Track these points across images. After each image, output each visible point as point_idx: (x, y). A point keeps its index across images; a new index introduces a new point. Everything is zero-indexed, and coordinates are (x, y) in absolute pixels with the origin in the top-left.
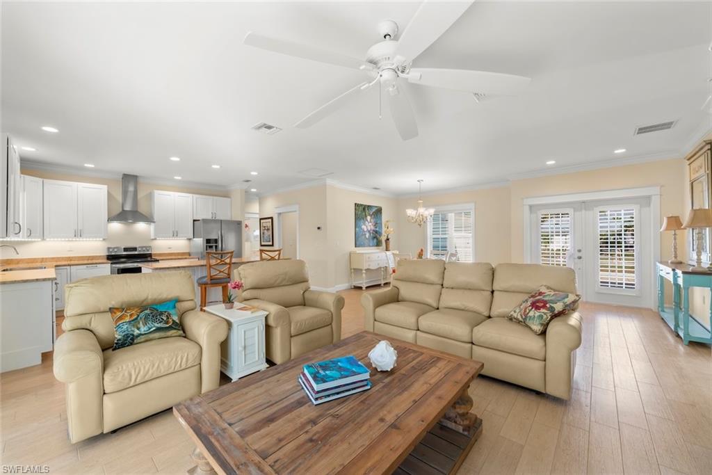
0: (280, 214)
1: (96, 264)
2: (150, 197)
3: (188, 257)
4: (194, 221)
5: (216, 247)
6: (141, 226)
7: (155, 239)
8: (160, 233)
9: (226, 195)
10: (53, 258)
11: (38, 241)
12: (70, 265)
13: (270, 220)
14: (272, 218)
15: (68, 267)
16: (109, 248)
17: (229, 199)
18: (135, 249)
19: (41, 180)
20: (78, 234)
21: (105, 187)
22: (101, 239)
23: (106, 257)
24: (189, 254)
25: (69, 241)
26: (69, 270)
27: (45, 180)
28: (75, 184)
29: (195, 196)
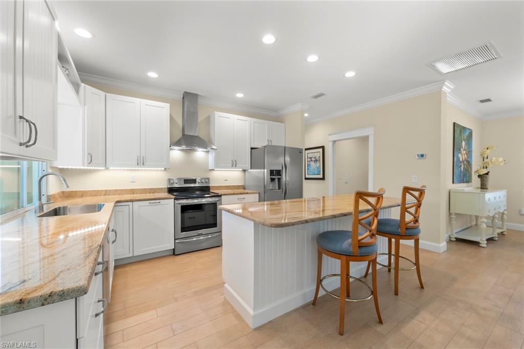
0: (334, 142)
1: (159, 199)
2: (209, 120)
3: (242, 191)
4: (252, 149)
5: (279, 179)
6: (200, 154)
7: (213, 170)
8: (219, 163)
9: (279, 119)
10: (116, 190)
11: (101, 170)
12: (132, 201)
13: (321, 150)
14: (323, 147)
15: (130, 204)
16: (169, 180)
17: (284, 124)
18: (194, 181)
19: (103, 93)
20: (141, 162)
21: (167, 106)
22: (163, 169)
23: (166, 190)
24: (244, 187)
25: (132, 170)
26: (131, 207)
27: (107, 94)
28: (137, 100)
29: (253, 120)
